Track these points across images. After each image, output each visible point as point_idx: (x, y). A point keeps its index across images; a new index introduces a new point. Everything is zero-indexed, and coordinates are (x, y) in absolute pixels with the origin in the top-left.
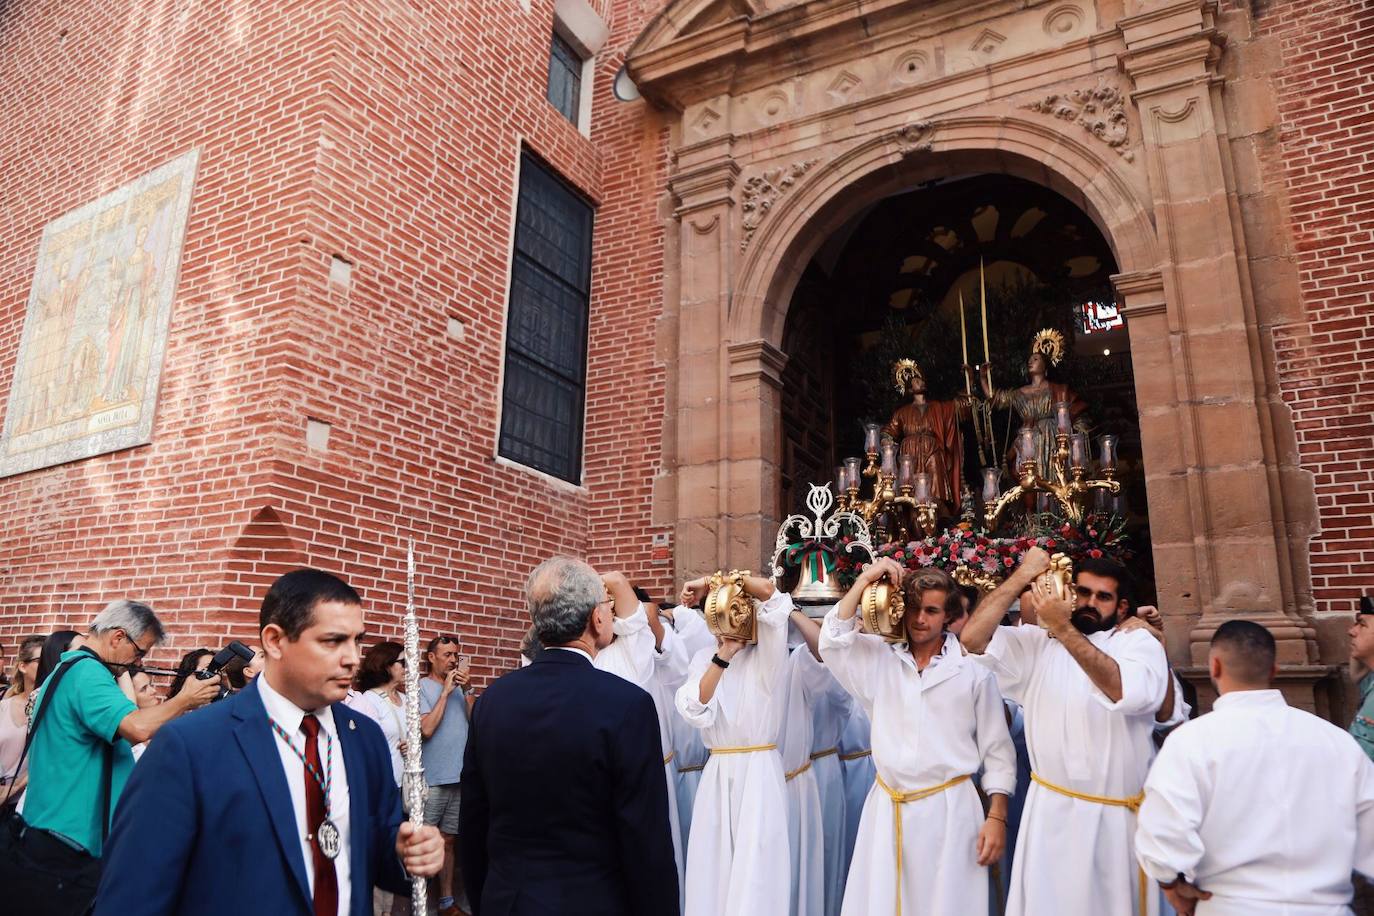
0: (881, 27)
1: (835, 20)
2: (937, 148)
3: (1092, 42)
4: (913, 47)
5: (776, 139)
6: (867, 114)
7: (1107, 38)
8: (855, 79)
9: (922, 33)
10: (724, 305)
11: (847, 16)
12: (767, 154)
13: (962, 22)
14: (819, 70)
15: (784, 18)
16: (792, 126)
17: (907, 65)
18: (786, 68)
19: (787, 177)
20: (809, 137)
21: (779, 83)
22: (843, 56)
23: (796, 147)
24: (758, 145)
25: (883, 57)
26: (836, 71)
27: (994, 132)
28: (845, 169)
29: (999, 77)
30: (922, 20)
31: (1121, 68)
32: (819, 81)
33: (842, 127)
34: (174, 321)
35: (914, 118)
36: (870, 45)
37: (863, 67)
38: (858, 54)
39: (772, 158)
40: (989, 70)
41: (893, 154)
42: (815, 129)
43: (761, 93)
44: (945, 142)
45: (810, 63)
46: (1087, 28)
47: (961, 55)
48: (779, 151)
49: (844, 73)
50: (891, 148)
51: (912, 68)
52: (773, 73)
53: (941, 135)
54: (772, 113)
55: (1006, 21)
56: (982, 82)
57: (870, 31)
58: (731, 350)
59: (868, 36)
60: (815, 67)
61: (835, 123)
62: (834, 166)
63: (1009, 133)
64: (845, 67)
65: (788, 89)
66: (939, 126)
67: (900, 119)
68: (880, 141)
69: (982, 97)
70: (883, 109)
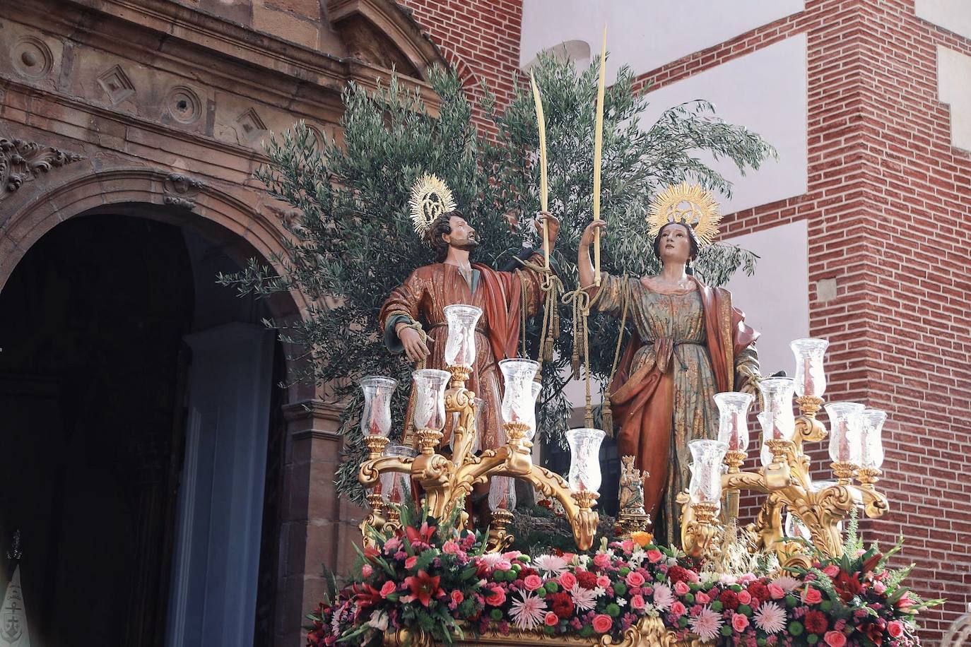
0: (175, 50)
1: (146, 22)
2: (197, 211)
4: (190, 85)
5: (36, 105)
6: (138, 135)
8: (128, 84)
9: (203, 77)
11: (159, 26)
12: (21, 117)
13: (237, 90)
14: (95, 48)
16: (59, 101)
17: (180, 98)
18: (62, 24)
19: (42, 160)
20: (73, 124)
21: (48, 33)
22: (123, 50)
23: (57, 128)
24: (13, 99)
25: (161, 78)
26: (112, 61)
27: (245, 221)
28: (108, 185)
30: (210, 67)
32: (89, 60)
33: (111, 134)
35: (179, 168)
36: (154, 57)
37: (138, 73)
38: (138, 58)
39: (26, 125)
40: (253, 157)
41: (155, 195)
42: (81, 119)
43: (23, 31)
44: (205, 208)
45: (90, 36)
47: (227, 128)
48: (36, 121)
49: (119, 68)
50: (156, 187)
51: (182, 105)
52: (44, 18)
53: (204, 200)
54: (26, 61)
55: (269, 111)
56: (243, 164)
57: (164, 47)
59: (159, 50)
60: (91, 42)
61: (104, 126)
62: (100, 177)
63: (256, 228)
64: (122, 62)
65: (56, 48)
66: (205, 190)
67: (167, 159)
68: (149, 175)
69: (241, 178)
70: (153, 140)
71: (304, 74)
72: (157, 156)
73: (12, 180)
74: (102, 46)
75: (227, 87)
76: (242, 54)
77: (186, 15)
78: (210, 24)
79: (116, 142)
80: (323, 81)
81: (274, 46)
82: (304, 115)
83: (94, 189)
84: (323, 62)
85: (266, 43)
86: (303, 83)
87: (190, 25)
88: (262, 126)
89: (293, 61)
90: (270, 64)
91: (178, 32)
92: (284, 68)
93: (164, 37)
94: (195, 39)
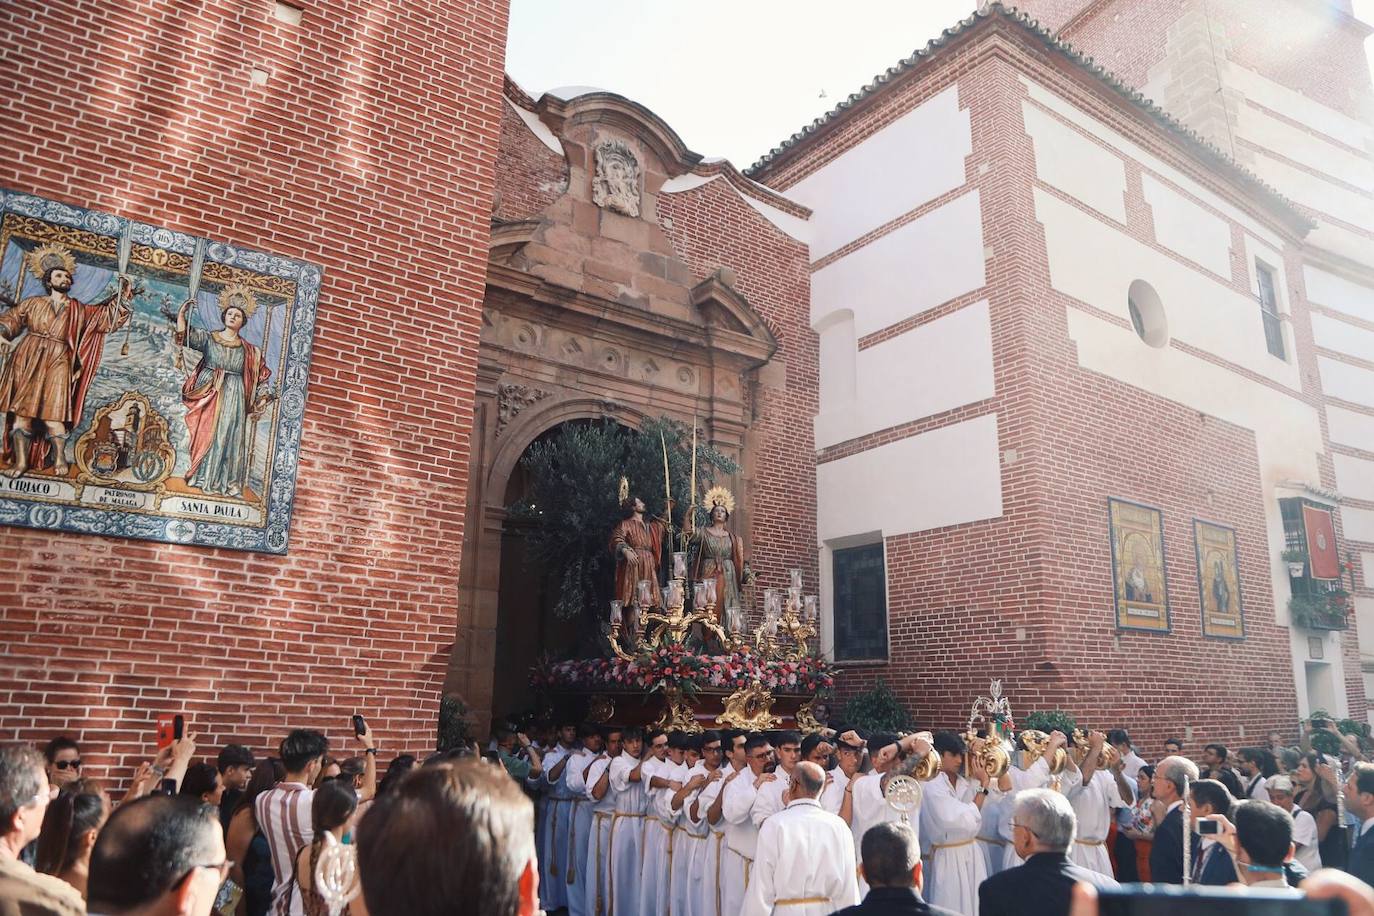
0: (605, 327)
1: (588, 311)
2: (620, 422)
3: (698, 399)
4: (613, 346)
5: (527, 364)
6: (585, 378)
7: (704, 399)
8: (578, 348)
9: (623, 342)
10: (485, 474)
11: (595, 313)
12: (520, 372)
13: (642, 348)
14: (560, 329)
15: (562, 291)
16: (540, 361)
17: (608, 355)
19: (531, 396)
20: (548, 374)
21: (533, 322)
22: (576, 329)
23: (539, 377)
24: (514, 361)
25: (597, 343)
26: (570, 336)
28: (568, 409)
29: (656, 394)
30: (625, 335)
31: (709, 421)
32: (558, 337)
33: (569, 378)
34: (303, 438)
35: (609, 397)
36: (593, 332)
37: (584, 342)
38: (584, 333)
39: (522, 376)
40: (652, 387)
41: (595, 413)
42: (553, 370)
43: (519, 322)
44: (625, 420)
45: (556, 322)
46: (694, 389)
47: (636, 371)
48: (528, 374)
49: (573, 339)
50: (595, 409)
51: (610, 359)
52: (532, 314)
53: (623, 414)
54: (522, 339)
55: (661, 360)
56: (646, 392)
57: (600, 325)
58: (488, 509)
60: (557, 326)
61: (565, 374)
62: (564, 405)
64: (575, 336)
65: (538, 330)
66: (624, 409)
67: (602, 391)
68: (592, 402)
69: (645, 401)
70: (594, 380)
71: (681, 336)
72: (596, 390)
73: (514, 409)
74: (564, 326)
75: (635, 347)
76: (644, 327)
77: (612, 306)
78: (625, 310)
79: (572, 383)
80: (693, 340)
81: (663, 320)
82: (681, 361)
83: (560, 412)
84: (692, 328)
85: (658, 319)
86: (681, 342)
87: (614, 311)
88: (657, 369)
89: (674, 329)
90: (661, 331)
91: (607, 316)
92: (670, 334)
93: (599, 320)
94: (617, 319)
